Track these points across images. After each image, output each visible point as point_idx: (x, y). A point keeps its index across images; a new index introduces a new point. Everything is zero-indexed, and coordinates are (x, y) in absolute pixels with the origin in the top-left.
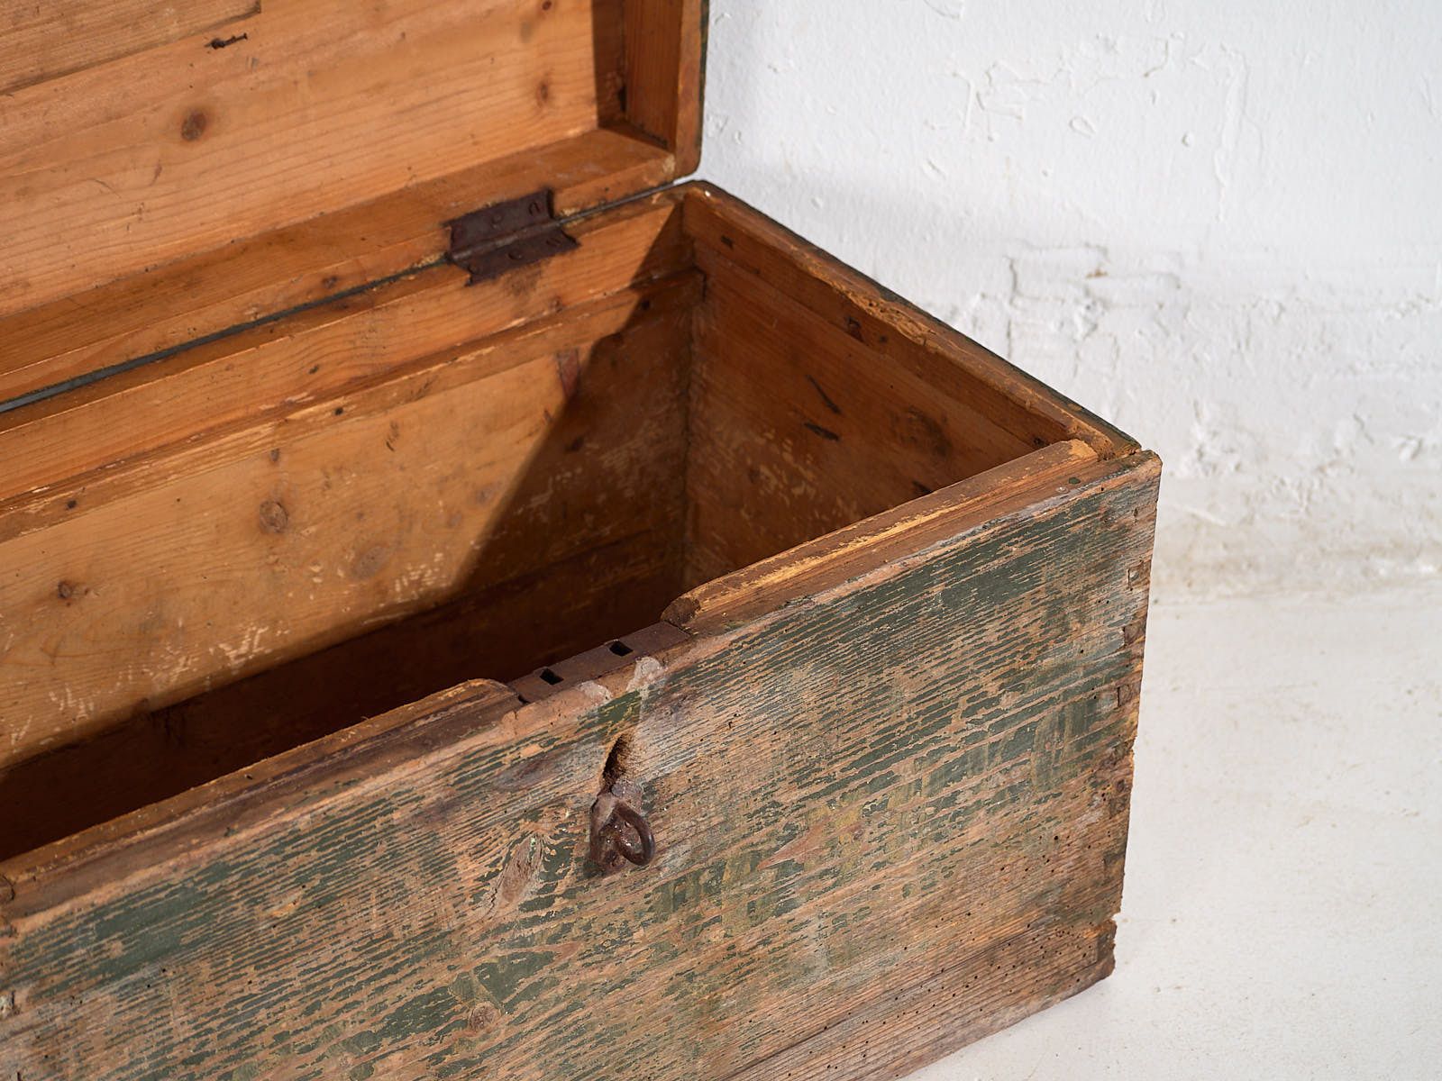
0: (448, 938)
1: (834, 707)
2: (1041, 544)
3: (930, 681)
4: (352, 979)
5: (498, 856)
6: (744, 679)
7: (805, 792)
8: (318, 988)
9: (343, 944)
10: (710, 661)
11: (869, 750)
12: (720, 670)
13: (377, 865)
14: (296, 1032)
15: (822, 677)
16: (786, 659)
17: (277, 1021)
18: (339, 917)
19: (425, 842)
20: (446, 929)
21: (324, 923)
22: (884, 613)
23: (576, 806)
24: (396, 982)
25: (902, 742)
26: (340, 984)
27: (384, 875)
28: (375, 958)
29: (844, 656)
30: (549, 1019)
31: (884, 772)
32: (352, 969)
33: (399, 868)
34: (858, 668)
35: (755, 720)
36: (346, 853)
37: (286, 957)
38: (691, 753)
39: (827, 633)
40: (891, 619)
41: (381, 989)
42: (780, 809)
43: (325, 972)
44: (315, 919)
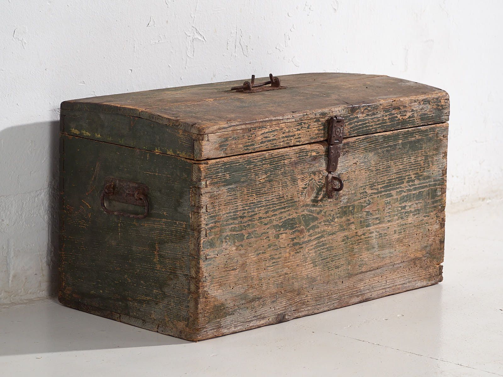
0: (296, 203)
1: (378, 168)
2: (423, 137)
3: (399, 169)
4: (275, 207)
5: (307, 183)
6: (359, 152)
7: (372, 191)
8: (268, 207)
9: (274, 195)
10: (352, 143)
11: (386, 184)
12: (354, 147)
13: (282, 175)
14: (263, 218)
15: (376, 158)
16: (368, 149)
17: (260, 213)
18: (273, 187)
19: (292, 172)
20: (295, 200)
21: (270, 187)
22: (389, 144)
23: (323, 174)
24: (285, 212)
25: (394, 185)
26: (273, 207)
27: (283, 178)
28: (281, 203)
29: (380, 153)
30: (317, 238)
31: (389, 192)
32: (276, 204)
33: (286, 178)
34: (383, 158)
35: (361, 164)
36: (275, 168)
37: (262, 194)
38: (348, 169)
39: (377, 145)
40: (390, 146)
41: (281, 213)
42: (367, 194)
43: (270, 202)
44: (268, 185)
